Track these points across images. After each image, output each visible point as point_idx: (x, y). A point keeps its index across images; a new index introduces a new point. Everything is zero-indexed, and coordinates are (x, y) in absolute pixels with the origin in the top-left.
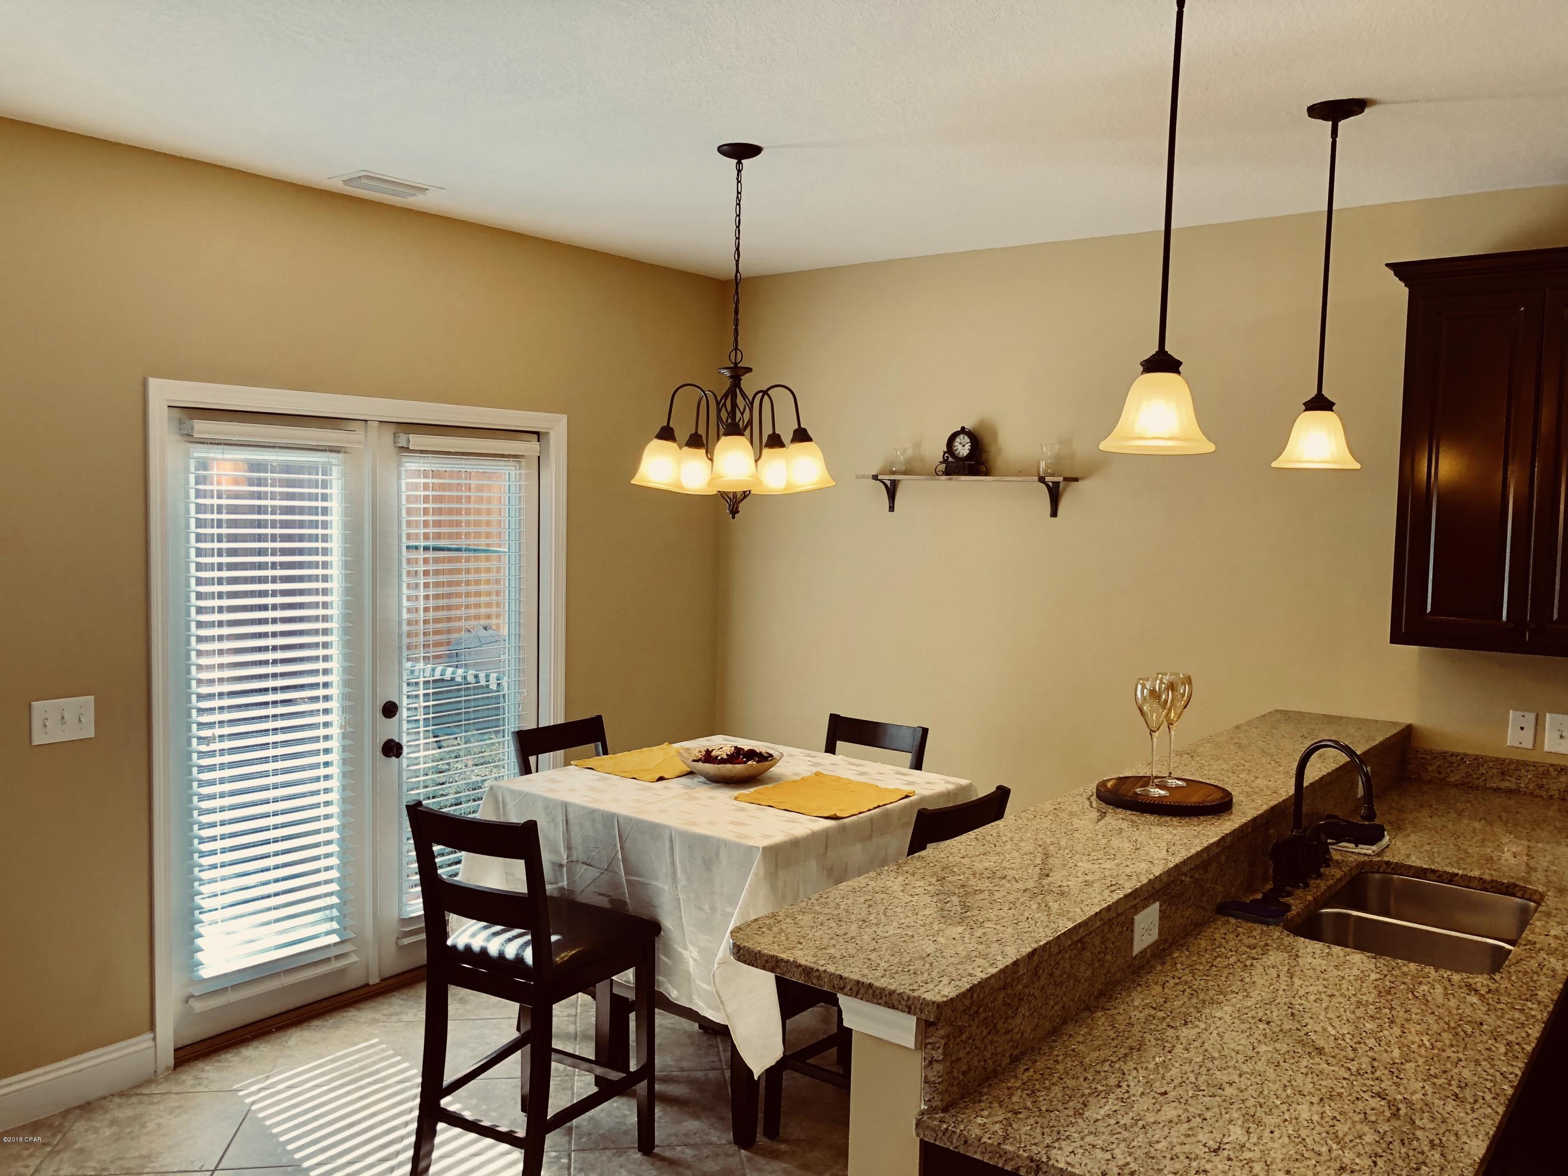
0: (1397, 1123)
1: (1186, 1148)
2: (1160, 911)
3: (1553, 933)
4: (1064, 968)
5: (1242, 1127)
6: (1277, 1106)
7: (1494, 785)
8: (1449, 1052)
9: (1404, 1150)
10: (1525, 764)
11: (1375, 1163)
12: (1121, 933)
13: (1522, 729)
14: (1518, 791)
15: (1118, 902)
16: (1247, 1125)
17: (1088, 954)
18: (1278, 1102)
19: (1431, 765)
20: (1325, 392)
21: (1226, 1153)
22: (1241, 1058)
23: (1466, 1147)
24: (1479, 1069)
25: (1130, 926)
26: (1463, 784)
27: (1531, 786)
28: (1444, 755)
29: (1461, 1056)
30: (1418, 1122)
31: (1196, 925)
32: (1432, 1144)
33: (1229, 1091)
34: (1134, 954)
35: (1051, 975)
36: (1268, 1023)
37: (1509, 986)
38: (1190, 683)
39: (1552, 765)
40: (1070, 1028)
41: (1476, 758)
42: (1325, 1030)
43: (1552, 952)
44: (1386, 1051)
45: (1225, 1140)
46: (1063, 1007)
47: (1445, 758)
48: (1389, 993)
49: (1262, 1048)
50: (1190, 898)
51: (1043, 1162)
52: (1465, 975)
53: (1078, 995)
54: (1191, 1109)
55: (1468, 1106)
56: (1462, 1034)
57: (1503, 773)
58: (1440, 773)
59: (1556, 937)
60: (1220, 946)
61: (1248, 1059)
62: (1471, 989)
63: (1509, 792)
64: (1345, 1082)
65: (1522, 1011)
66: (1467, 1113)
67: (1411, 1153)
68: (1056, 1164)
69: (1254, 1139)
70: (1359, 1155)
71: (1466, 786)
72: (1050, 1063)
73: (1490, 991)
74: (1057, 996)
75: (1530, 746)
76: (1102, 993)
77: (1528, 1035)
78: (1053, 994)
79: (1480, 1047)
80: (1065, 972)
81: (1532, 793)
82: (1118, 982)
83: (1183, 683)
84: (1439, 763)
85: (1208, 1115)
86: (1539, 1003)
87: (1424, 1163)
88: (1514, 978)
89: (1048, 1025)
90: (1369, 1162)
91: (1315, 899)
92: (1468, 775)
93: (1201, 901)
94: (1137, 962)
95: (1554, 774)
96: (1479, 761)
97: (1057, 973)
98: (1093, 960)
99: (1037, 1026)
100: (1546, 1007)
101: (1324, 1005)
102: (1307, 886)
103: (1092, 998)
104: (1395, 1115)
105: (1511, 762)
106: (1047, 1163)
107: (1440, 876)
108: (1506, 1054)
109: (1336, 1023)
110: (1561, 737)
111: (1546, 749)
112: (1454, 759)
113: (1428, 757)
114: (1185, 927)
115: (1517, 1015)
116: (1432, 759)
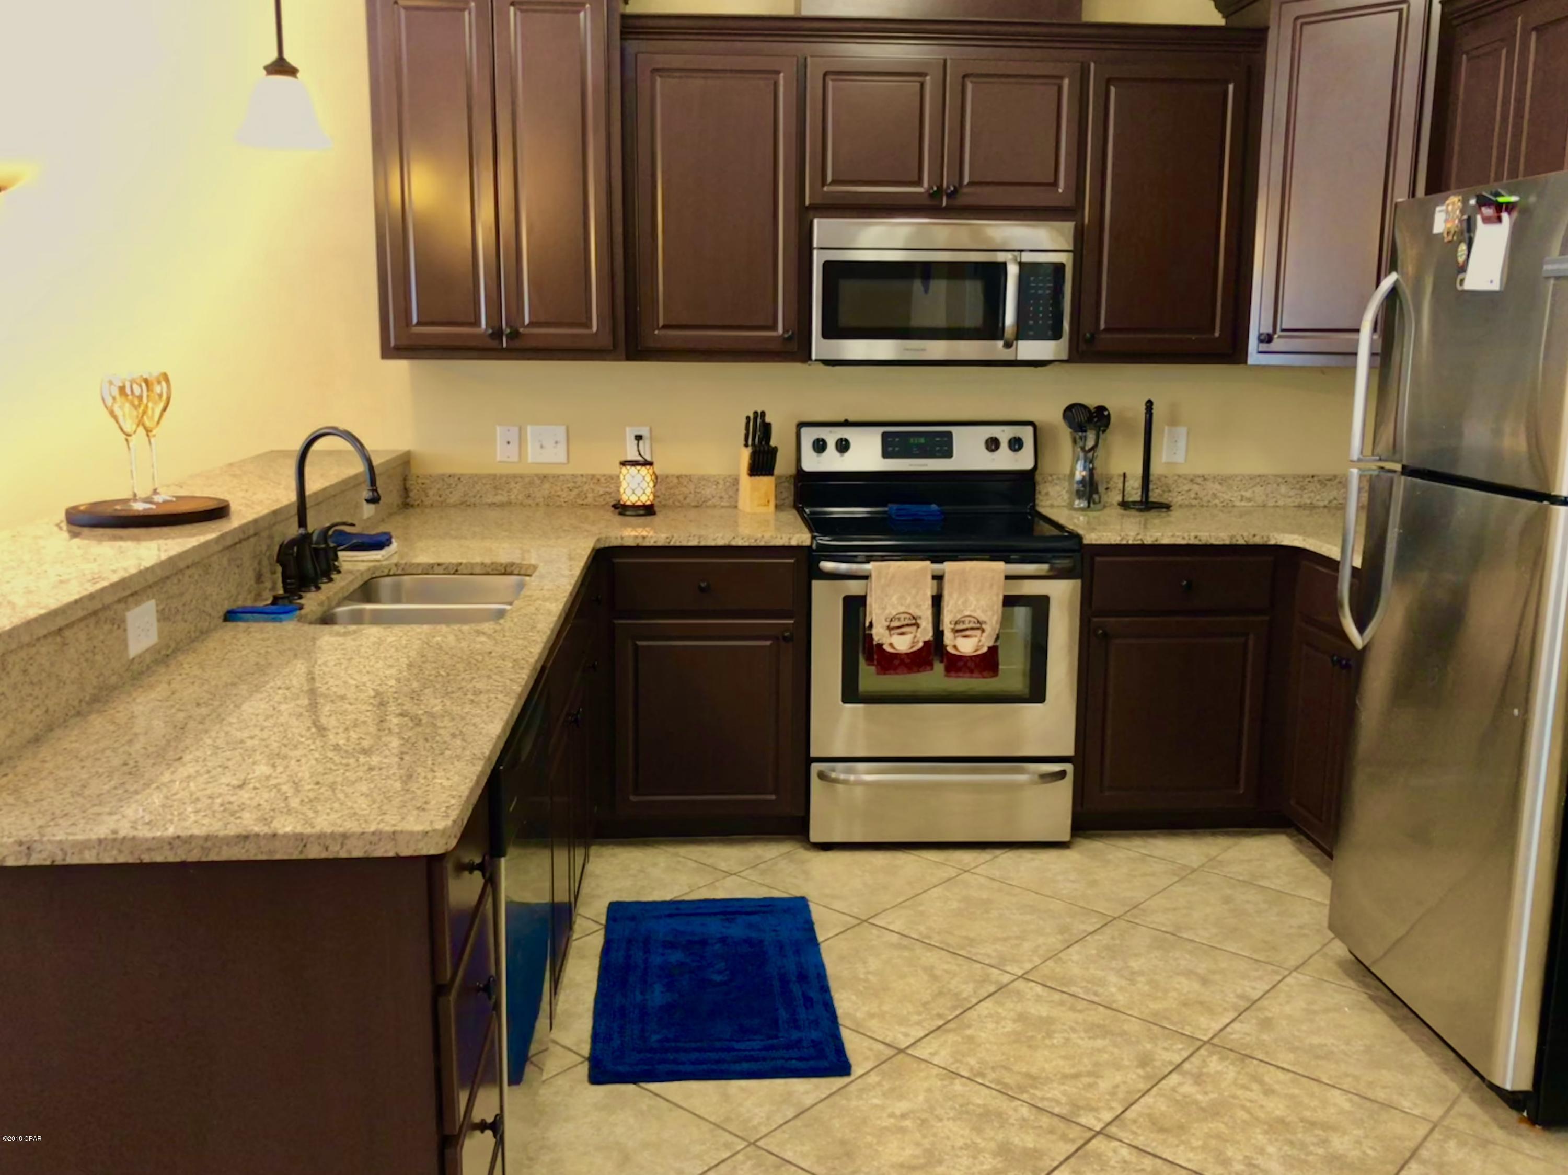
0: (420, 729)
1: (208, 792)
2: (157, 611)
3: (546, 587)
4: (41, 665)
5: (267, 764)
6: (302, 743)
7: (489, 501)
8: (463, 675)
9: (428, 745)
10: (515, 476)
11: (402, 759)
12: (111, 631)
13: (508, 443)
14: (509, 503)
15: (103, 590)
16: (272, 762)
17: (72, 650)
18: (303, 740)
19: (431, 488)
20: (287, 56)
21: (251, 786)
22: (261, 718)
23: (484, 731)
24: (491, 681)
25: (120, 624)
26: (462, 504)
27: (520, 497)
28: (442, 477)
29: (474, 675)
30: (439, 724)
31: (202, 633)
32: (454, 736)
33: (249, 743)
34: (131, 656)
35: (25, 671)
36: (288, 689)
37: (512, 625)
38: (167, 380)
39: (537, 475)
40: (58, 733)
41: (472, 476)
42: (345, 682)
43: (545, 600)
44: (406, 685)
45: (249, 777)
46: (47, 711)
47: (443, 480)
48: (405, 647)
49: (283, 707)
50: (191, 601)
51: (35, 841)
52: (473, 625)
53: (64, 699)
54: (209, 764)
55: (483, 706)
56: (474, 662)
57: (495, 488)
58: (440, 496)
59: (548, 590)
60: (230, 644)
61: (267, 718)
62: (479, 633)
63: (502, 505)
64: (368, 714)
65: (524, 639)
66: (483, 710)
67: (434, 745)
68: (52, 838)
69: (280, 769)
70: (386, 757)
71: (464, 504)
72: (36, 764)
73: (495, 632)
74: (37, 698)
75: (515, 458)
76: (95, 699)
77: (531, 652)
78: (31, 695)
79: (490, 667)
80: (44, 670)
81: (521, 504)
82: (115, 688)
83: (159, 383)
84: (438, 486)
85: (230, 764)
86: (539, 632)
87: (447, 749)
88: (516, 620)
89: (28, 733)
90: (397, 759)
91: (328, 598)
92: (466, 495)
93: (205, 606)
94: (135, 667)
95: (538, 482)
96: (476, 479)
97: (33, 670)
98: (79, 659)
99: (13, 732)
100: (544, 633)
101: (343, 667)
102: (318, 588)
103: (83, 704)
104: (419, 723)
105: (501, 477)
106: (41, 842)
107: (446, 568)
108: (513, 667)
109: (357, 676)
110: (542, 447)
111: (530, 460)
112: (451, 481)
113: (427, 481)
114: (189, 632)
115: (520, 642)
116: (432, 482)
